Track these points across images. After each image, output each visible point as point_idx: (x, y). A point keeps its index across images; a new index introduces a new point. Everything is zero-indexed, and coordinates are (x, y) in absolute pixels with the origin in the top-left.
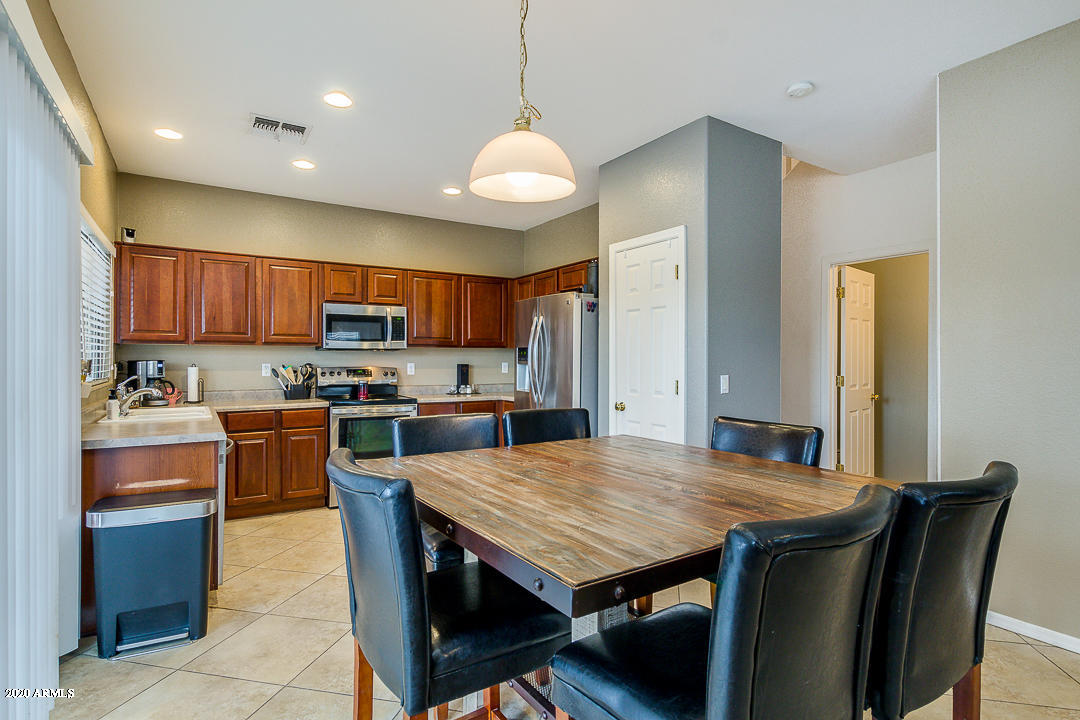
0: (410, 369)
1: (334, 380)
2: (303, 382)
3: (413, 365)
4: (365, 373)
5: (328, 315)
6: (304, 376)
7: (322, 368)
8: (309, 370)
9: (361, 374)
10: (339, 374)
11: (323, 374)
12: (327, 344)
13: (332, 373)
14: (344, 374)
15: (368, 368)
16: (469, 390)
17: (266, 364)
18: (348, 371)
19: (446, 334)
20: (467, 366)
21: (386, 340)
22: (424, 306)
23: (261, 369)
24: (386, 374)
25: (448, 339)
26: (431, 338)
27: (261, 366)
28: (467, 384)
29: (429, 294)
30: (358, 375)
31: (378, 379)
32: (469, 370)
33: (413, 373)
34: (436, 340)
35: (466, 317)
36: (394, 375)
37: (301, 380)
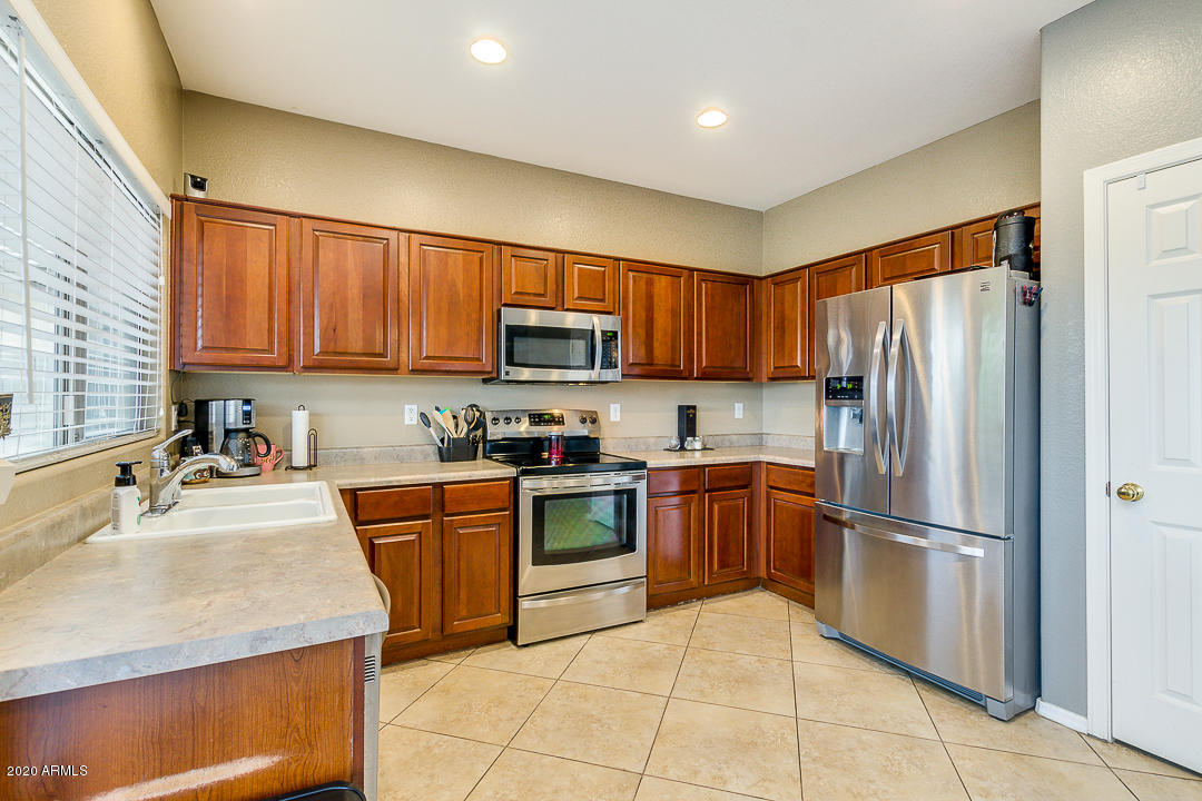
0: (614, 413)
1: (511, 431)
2: (468, 434)
3: (618, 406)
4: (560, 421)
5: (508, 327)
6: (469, 424)
7: (493, 412)
8: (475, 414)
9: (549, 421)
10: (518, 420)
11: (495, 421)
12: (507, 373)
13: (508, 420)
14: (525, 420)
15: (556, 412)
16: (698, 445)
17: (410, 406)
18: (530, 415)
19: (673, 359)
20: (694, 408)
21: (593, 368)
22: (644, 315)
23: (403, 414)
24: (583, 421)
25: (676, 366)
26: (652, 365)
27: (404, 409)
28: (694, 435)
29: (650, 297)
30: (544, 421)
31: (574, 428)
32: (695, 415)
33: (618, 419)
34: (658, 368)
35: (700, 334)
36: (594, 421)
37: (465, 430)
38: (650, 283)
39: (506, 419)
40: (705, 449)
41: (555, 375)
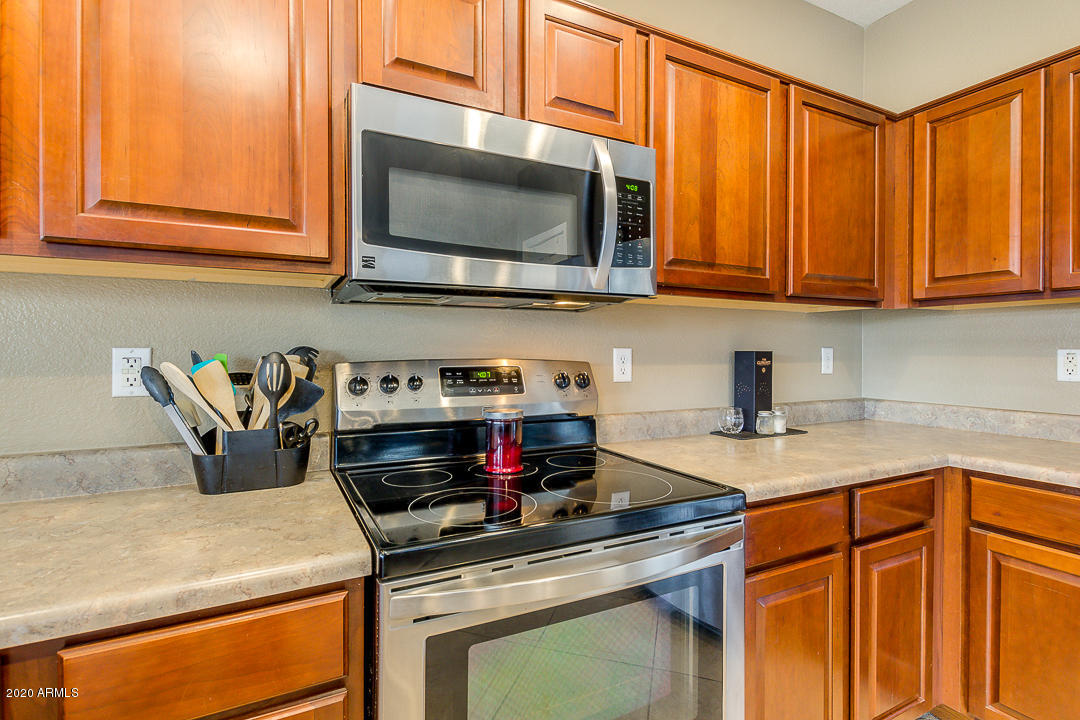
0: (620, 366)
1: (397, 406)
2: (273, 422)
3: (628, 352)
4: (512, 383)
5: (367, 134)
6: (275, 397)
7: (356, 365)
8: (299, 370)
9: (488, 384)
10: (415, 383)
11: (358, 385)
12: (368, 263)
13: (389, 383)
14: (432, 383)
15: (504, 364)
16: (779, 426)
17: (127, 352)
18: (443, 372)
19: (752, 256)
20: (768, 355)
21: (595, 263)
22: (697, 159)
23: (106, 369)
24: (562, 383)
25: (757, 270)
26: (711, 265)
27: (110, 357)
28: (769, 408)
29: (709, 121)
30: (478, 384)
31: (542, 397)
32: (769, 368)
33: (628, 377)
34: (725, 272)
35: (799, 209)
36: (584, 383)
37: (266, 413)
38: (709, 96)
39: (386, 380)
40: (790, 431)
41: (503, 274)
